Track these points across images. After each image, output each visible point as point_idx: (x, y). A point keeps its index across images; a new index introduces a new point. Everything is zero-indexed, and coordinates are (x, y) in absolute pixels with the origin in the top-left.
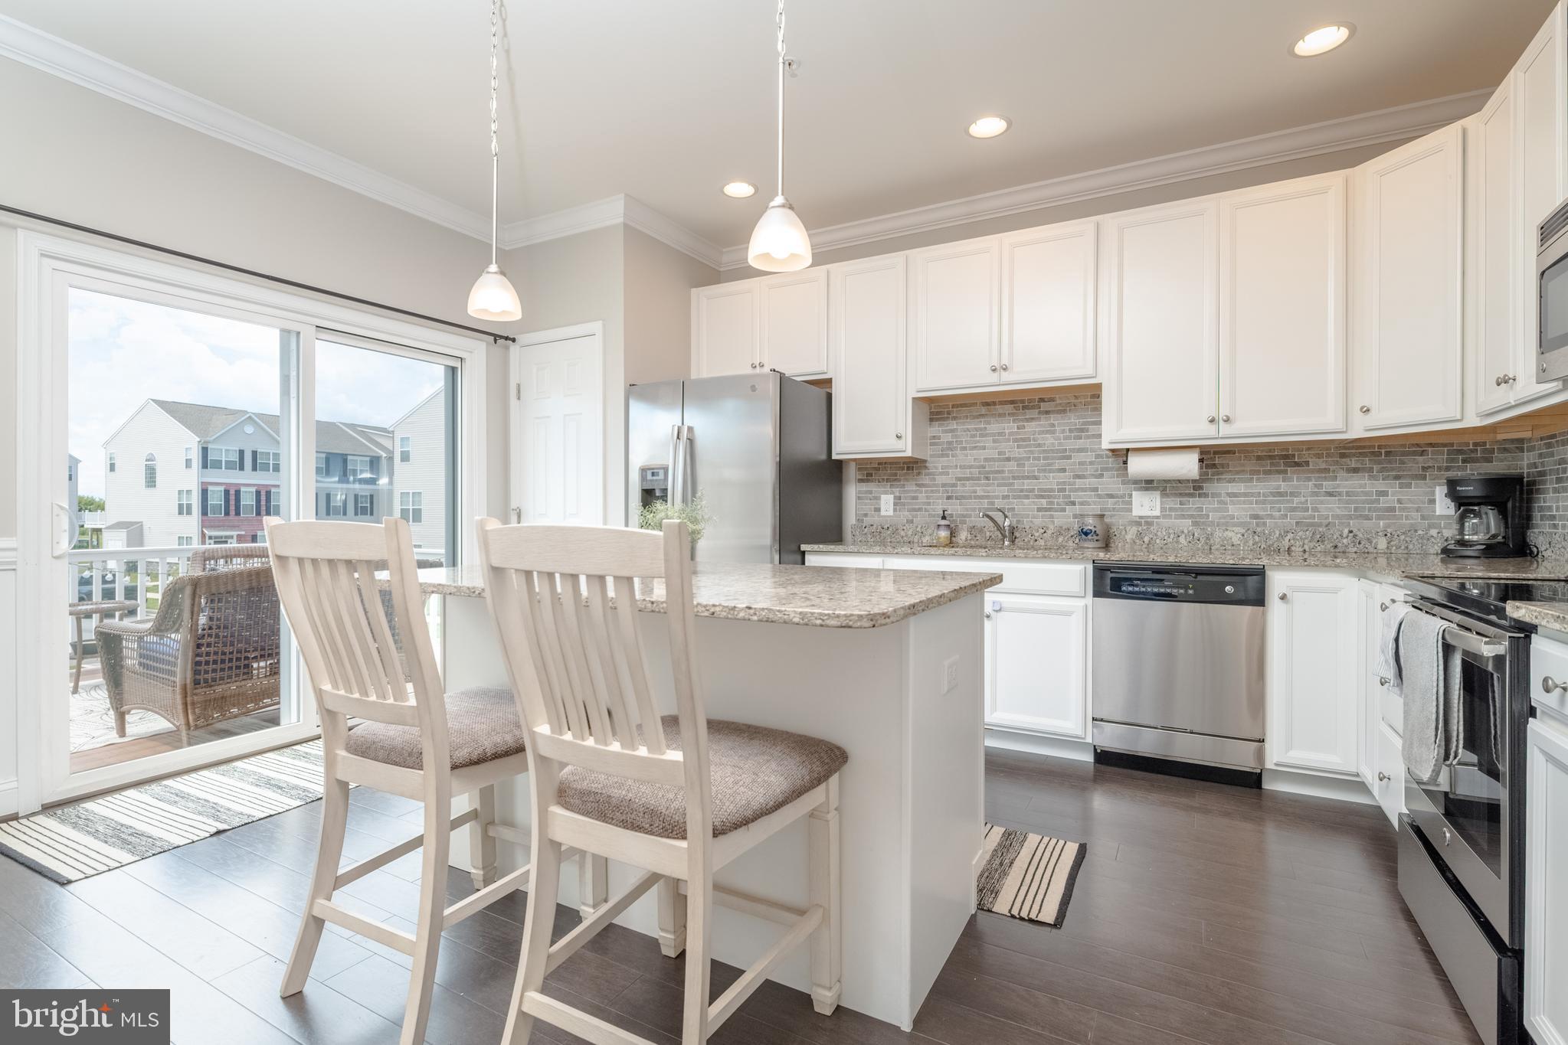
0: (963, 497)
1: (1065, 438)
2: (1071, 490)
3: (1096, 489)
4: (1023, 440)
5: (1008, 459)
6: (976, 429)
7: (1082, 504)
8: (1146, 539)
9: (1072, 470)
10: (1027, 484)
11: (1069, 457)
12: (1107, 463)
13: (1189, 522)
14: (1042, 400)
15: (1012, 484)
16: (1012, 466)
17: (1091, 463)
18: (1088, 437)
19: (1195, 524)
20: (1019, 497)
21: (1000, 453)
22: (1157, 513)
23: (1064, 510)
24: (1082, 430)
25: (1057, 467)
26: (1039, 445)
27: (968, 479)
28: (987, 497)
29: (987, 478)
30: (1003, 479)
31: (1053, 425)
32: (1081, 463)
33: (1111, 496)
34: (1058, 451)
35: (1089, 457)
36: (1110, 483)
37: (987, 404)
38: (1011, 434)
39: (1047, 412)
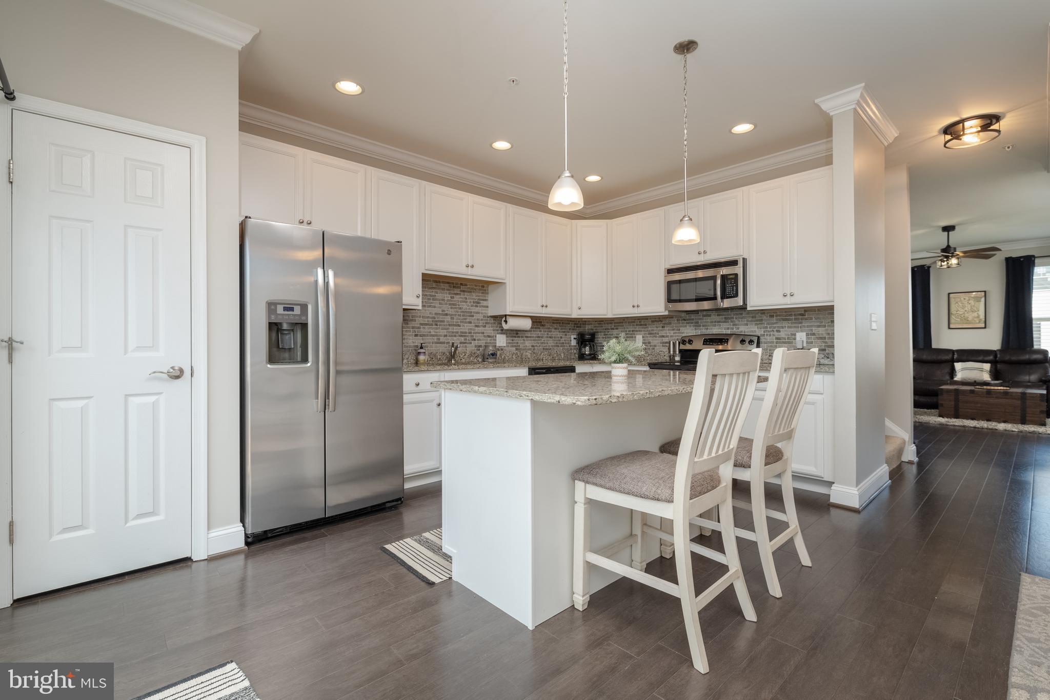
0: (424, 335)
1: (472, 306)
2: (474, 333)
3: (483, 333)
4: (453, 305)
5: (447, 315)
6: (431, 296)
7: (478, 340)
8: (503, 357)
9: (474, 323)
10: (455, 329)
11: (473, 316)
12: (487, 320)
13: (514, 348)
14: (461, 284)
15: (448, 329)
16: (448, 318)
17: (482, 320)
18: (480, 307)
19: (517, 349)
20: (452, 336)
21: (443, 311)
22: (505, 345)
23: (471, 343)
24: (478, 303)
25: (468, 321)
26: (460, 308)
27: (426, 324)
28: (436, 335)
29: (436, 325)
30: (444, 326)
31: (466, 298)
32: (478, 319)
33: (489, 336)
34: (469, 312)
35: (480, 316)
36: (489, 330)
37: (436, 282)
38: (448, 300)
39: (464, 291)
